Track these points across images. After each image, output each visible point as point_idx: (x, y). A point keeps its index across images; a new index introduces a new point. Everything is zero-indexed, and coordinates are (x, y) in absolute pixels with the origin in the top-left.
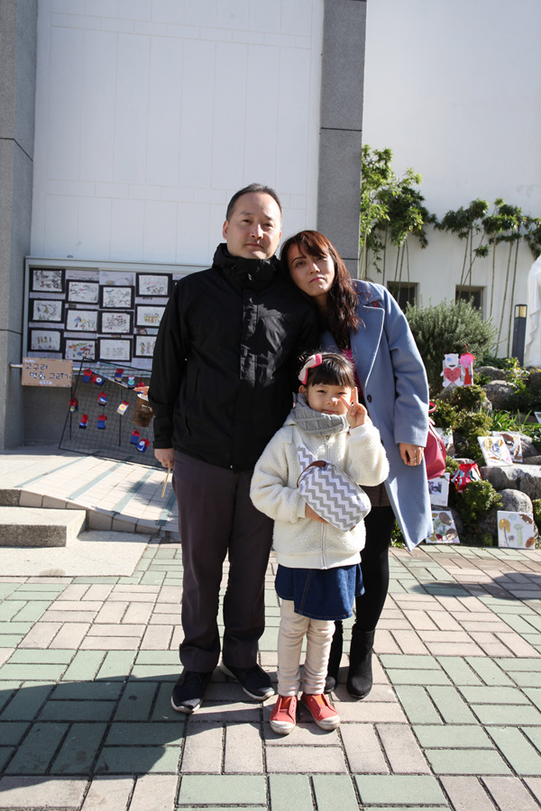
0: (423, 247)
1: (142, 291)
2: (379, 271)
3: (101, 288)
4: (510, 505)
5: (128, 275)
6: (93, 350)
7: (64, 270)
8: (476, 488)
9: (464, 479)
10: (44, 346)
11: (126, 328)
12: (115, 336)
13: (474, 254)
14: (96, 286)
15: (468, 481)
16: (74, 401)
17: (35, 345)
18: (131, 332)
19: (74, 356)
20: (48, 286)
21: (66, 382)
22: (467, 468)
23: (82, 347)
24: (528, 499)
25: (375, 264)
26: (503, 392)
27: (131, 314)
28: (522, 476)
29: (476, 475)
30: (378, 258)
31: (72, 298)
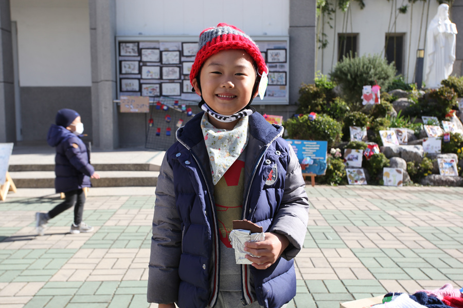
0: (362, 8)
1: (186, 53)
2: (331, 27)
3: (161, 53)
4: (394, 165)
5: (176, 44)
6: (158, 90)
7: (138, 43)
8: (375, 157)
9: (370, 153)
10: (129, 88)
11: (176, 76)
12: (171, 81)
13: (398, 11)
14: (157, 51)
15: (372, 154)
16: (151, 120)
17: (124, 88)
18: (180, 79)
19: (147, 93)
20: (130, 52)
21: (146, 110)
22: (372, 147)
23: (152, 88)
24: (404, 162)
25: (328, 23)
26: (404, 106)
27: (179, 67)
28: (402, 151)
29: (377, 150)
30: (331, 19)
31: (144, 59)
